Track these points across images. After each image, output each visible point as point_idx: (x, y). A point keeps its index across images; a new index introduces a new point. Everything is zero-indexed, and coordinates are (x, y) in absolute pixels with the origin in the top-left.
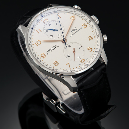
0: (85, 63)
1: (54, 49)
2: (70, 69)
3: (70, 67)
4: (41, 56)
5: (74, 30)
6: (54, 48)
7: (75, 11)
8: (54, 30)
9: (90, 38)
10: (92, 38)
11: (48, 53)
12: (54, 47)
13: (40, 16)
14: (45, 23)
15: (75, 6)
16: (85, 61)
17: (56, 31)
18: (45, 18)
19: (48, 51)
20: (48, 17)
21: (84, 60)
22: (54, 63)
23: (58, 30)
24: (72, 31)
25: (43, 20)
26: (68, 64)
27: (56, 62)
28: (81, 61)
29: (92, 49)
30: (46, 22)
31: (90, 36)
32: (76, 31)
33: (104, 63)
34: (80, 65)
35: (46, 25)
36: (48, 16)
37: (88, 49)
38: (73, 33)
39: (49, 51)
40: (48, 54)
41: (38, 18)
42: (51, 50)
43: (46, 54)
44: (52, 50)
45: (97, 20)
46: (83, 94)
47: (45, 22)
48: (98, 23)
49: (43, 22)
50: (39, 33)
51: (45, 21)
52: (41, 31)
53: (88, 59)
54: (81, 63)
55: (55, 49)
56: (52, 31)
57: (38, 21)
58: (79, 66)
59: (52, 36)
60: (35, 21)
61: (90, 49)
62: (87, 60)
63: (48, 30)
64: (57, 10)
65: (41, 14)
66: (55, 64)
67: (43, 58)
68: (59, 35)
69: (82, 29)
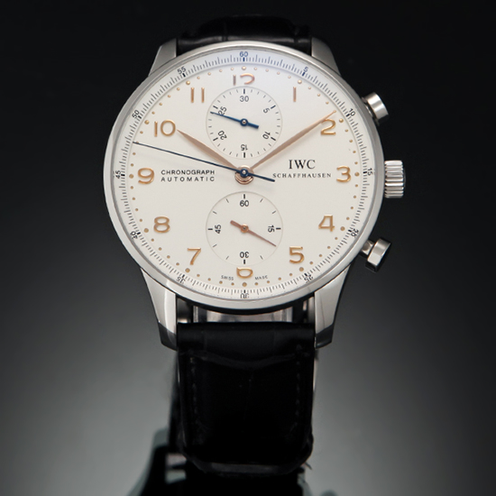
0: (245, 284)
1: (193, 179)
2: (188, 270)
3: (192, 263)
4: (140, 171)
5: (299, 164)
6: (199, 176)
7: (355, 110)
8: (245, 124)
9: (326, 224)
10: (331, 227)
11: (166, 176)
12: (198, 172)
13: (236, 54)
14: (235, 84)
16: (251, 282)
17: (248, 129)
18: (250, 71)
19: (173, 172)
20: (260, 73)
21: (251, 273)
22: (156, 220)
24: (293, 163)
25: (238, 71)
26: (194, 253)
27: (168, 220)
28: (238, 271)
29: (302, 256)
30: (240, 82)
31: (331, 218)
32: (305, 170)
34: (226, 278)
35: (234, 92)
36: (261, 70)
37: (291, 249)
38: (288, 172)
39: (173, 176)
40: (163, 179)
41: (225, 55)
42: (179, 176)
43: (158, 176)
44: (185, 176)
45: (397, 187)
47: (238, 79)
48: (399, 193)
49: (235, 78)
50: (193, 100)
51: (242, 77)
52: (203, 100)
55: (197, 179)
57: (218, 65)
58: (223, 280)
59: (222, 135)
60: (211, 58)
61: (297, 255)
62: (258, 281)
64: (302, 69)
65: (244, 51)
66: (157, 224)
67: (140, 181)
68: (244, 148)
69: (326, 178)
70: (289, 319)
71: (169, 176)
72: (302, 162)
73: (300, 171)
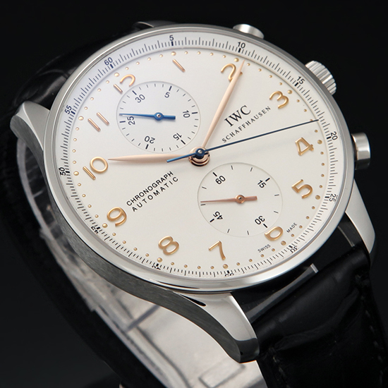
0: (284, 243)
1: (160, 190)
2: (226, 266)
3: (223, 257)
4: (108, 217)
5: (236, 117)
6: (161, 185)
7: (242, 42)
8: (160, 118)
9: (303, 147)
10: (311, 148)
11: (134, 205)
12: (158, 182)
13: (101, 65)
14: (121, 92)
15: (239, 27)
17: (165, 123)
18: (123, 73)
19: (137, 197)
20: (133, 69)
21: (280, 229)
22: (160, 246)
23: (173, 118)
24: (230, 119)
25: (115, 79)
26: (218, 249)
27: (170, 239)
28: (268, 236)
29: (309, 187)
30: (125, 87)
31: (303, 140)
32: (245, 118)
33: (361, 245)
34: (262, 249)
35: (126, 99)
36: (133, 66)
37: (295, 188)
38: (233, 129)
39: (140, 200)
40: (134, 209)
41: (93, 73)
42: (146, 196)
43: (128, 210)
44: (151, 193)
45: (328, 78)
46: (281, 370)
47: (122, 87)
48: (333, 88)
49: (116, 88)
50: (98, 130)
51: (121, 83)
52: (107, 124)
53: (297, 227)
54: (267, 242)
55: (162, 189)
56: (152, 122)
57: (94, 85)
58: (262, 252)
59: (150, 140)
60: (84, 83)
62: (292, 232)
63: (136, 120)
64: (168, 40)
65: (106, 58)
66: (164, 249)
67: (116, 225)
68: (177, 137)
69: (268, 112)
70: (316, 270)
71: (137, 202)
72: (237, 114)
73: (241, 122)
